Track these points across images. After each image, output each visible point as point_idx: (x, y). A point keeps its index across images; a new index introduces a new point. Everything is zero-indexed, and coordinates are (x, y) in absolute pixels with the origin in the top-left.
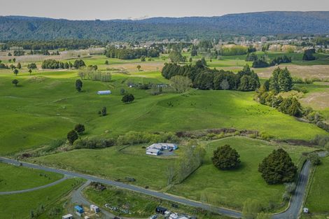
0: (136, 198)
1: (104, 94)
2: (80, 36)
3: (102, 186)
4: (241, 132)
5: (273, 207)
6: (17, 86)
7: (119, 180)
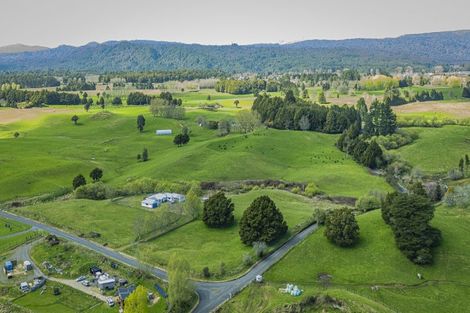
0: (82, 255)
1: (163, 135)
2: (210, 66)
3: (57, 240)
4: (287, 186)
5: (224, 273)
6: (76, 124)
7: (82, 236)
